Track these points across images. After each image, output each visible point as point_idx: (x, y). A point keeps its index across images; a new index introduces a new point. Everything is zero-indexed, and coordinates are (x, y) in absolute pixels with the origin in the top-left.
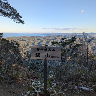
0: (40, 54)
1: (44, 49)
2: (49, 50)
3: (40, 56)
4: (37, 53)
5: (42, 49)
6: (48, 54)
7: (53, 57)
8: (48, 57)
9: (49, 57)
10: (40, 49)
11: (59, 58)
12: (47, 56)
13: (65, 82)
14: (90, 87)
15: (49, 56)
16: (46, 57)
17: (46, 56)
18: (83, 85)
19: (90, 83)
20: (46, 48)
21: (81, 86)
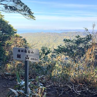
0: (20, 55)
1: (24, 51)
3: (20, 58)
4: (18, 54)
7: (32, 59)
8: (27, 58)
10: (21, 51)
11: (37, 60)
15: (29, 58)
16: (26, 59)
20: (25, 50)
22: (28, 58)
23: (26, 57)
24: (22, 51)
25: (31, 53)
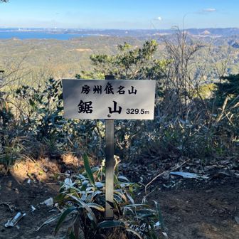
0: (91, 103)
1: (103, 89)
2: (119, 91)
3: (91, 111)
4: (81, 102)
5: (98, 90)
6: (115, 103)
7: (130, 111)
8: (115, 111)
9: (119, 112)
11: (147, 112)
12: (113, 110)
13: (137, 162)
14: (200, 172)
15: (120, 108)
16: (111, 112)
17: (110, 108)
18: (184, 168)
19: (198, 162)
21: (178, 170)
22: (118, 109)
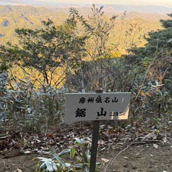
1: (95, 99)
2: (106, 101)
3: (85, 115)
4: (78, 109)
6: (102, 109)
7: (112, 114)
9: (105, 115)
10: (86, 100)
11: (124, 114)
12: (100, 114)
22: (104, 113)
23: (98, 113)
24: (90, 100)
25: (111, 101)
